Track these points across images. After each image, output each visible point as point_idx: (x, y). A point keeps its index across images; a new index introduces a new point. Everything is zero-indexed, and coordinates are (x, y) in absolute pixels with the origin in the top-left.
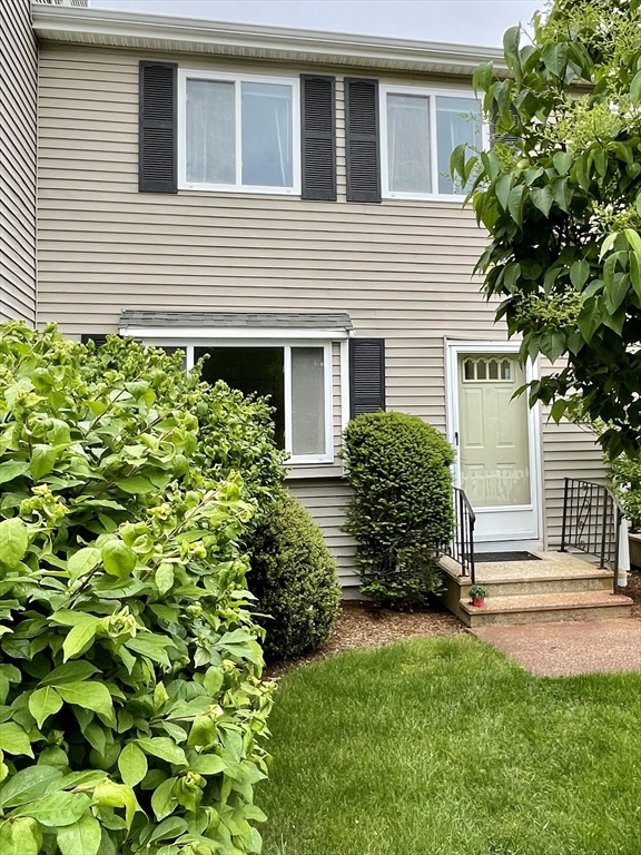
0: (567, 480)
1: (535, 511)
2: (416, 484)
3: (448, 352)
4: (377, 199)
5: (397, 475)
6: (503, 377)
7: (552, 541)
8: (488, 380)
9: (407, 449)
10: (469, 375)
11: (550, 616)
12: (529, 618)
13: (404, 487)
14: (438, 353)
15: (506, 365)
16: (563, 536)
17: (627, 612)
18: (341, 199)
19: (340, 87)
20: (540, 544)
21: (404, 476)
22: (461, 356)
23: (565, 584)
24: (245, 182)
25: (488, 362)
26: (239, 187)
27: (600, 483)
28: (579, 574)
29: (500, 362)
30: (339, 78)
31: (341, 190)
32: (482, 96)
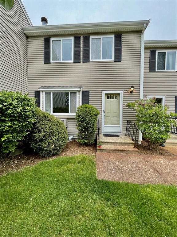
0: (128, 121)
1: (120, 127)
2: (87, 119)
3: (103, 93)
4: (89, 62)
5: (83, 117)
6: (115, 99)
7: (124, 133)
8: (112, 99)
9: (87, 112)
10: (108, 98)
11: (116, 152)
12: (111, 151)
13: (84, 120)
14: (100, 94)
15: (116, 96)
16: (126, 132)
17: (137, 153)
18: (81, 62)
19: (82, 38)
20: (121, 133)
21: (84, 118)
22: (106, 94)
23: (122, 144)
24: (63, 60)
25: (112, 96)
26: (62, 61)
27: (134, 121)
28: (126, 142)
29: (115, 96)
30: (82, 36)
31: (81, 60)
32: (113, 37)
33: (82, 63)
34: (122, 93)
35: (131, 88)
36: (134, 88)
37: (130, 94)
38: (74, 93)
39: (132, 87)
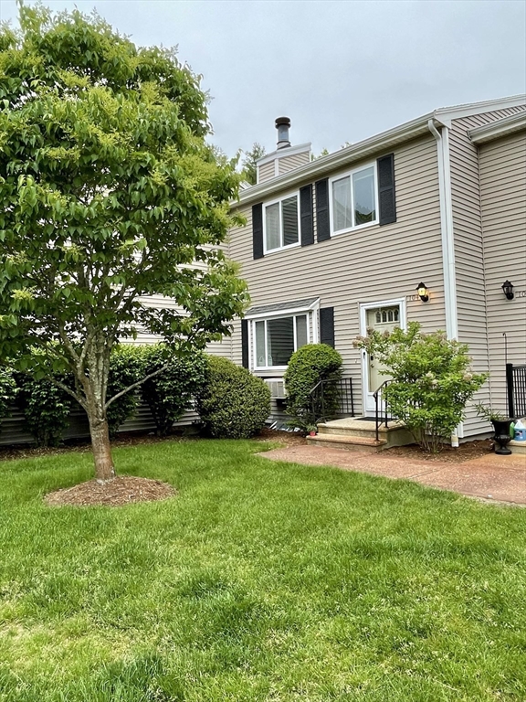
3: (361, 310)
4: (329, 238)
6: (395, 320)
8: (387, 322)
10: (378, 321)
14: (356, 311)
18: (316, 242)
19: (314, 188)
22: (367, 311)
25: (387, 312)
26: (282, 248)
29: (393, 311)
30: (314, 184)
31: (316, 238)
32: (374, 164)
33: (316, 245)
34: (404, 303)
35: (418, 289)
36: (426, 288)
37: (421, 302)
38: (301, 318)
39: (422, 285)
